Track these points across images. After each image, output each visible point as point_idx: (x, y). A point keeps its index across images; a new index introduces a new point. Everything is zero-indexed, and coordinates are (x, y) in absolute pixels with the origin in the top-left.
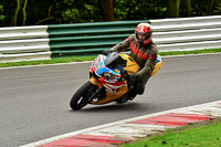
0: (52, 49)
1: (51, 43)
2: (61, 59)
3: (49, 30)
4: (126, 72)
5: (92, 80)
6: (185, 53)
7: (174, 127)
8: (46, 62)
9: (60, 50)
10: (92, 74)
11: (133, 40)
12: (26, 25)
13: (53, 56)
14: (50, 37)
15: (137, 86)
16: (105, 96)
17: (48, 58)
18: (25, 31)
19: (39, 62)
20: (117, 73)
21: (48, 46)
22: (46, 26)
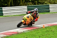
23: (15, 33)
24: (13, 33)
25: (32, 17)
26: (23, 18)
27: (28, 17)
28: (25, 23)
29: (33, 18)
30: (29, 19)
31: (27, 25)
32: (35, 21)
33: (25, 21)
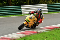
25: (35, 18)
26: (26, 19)
27: (31, 18)
28: (28, 25)
29: (36, 20)
30: (32, 20)
31: (30, 27)
32: (39, 23)
33: (28, 23)
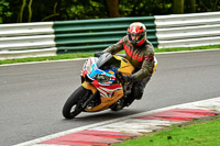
0: (57, 46)
1: (56, 39)
2: (66, 55)
3: (54, 26)
4: (120, 73)
5: (85, 85)
6: (189, 49)
7: (179, 122)
8: (52, 58)
9: (65, 46)
10: (85, 78)
11: (126, 42)
12: (32, 21)
13: (58, 52)
14: (56, 33)
15: (134, 89)
16: (99, 102)
17: (54, 55)
18: (31, 27)
19: (45, 59)
20: (111, 74)
21: (53, 43)
22: (52, 23)
23: (205, 114)
24: (196, 113)
